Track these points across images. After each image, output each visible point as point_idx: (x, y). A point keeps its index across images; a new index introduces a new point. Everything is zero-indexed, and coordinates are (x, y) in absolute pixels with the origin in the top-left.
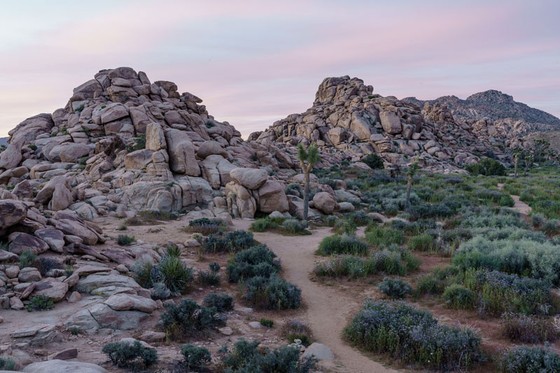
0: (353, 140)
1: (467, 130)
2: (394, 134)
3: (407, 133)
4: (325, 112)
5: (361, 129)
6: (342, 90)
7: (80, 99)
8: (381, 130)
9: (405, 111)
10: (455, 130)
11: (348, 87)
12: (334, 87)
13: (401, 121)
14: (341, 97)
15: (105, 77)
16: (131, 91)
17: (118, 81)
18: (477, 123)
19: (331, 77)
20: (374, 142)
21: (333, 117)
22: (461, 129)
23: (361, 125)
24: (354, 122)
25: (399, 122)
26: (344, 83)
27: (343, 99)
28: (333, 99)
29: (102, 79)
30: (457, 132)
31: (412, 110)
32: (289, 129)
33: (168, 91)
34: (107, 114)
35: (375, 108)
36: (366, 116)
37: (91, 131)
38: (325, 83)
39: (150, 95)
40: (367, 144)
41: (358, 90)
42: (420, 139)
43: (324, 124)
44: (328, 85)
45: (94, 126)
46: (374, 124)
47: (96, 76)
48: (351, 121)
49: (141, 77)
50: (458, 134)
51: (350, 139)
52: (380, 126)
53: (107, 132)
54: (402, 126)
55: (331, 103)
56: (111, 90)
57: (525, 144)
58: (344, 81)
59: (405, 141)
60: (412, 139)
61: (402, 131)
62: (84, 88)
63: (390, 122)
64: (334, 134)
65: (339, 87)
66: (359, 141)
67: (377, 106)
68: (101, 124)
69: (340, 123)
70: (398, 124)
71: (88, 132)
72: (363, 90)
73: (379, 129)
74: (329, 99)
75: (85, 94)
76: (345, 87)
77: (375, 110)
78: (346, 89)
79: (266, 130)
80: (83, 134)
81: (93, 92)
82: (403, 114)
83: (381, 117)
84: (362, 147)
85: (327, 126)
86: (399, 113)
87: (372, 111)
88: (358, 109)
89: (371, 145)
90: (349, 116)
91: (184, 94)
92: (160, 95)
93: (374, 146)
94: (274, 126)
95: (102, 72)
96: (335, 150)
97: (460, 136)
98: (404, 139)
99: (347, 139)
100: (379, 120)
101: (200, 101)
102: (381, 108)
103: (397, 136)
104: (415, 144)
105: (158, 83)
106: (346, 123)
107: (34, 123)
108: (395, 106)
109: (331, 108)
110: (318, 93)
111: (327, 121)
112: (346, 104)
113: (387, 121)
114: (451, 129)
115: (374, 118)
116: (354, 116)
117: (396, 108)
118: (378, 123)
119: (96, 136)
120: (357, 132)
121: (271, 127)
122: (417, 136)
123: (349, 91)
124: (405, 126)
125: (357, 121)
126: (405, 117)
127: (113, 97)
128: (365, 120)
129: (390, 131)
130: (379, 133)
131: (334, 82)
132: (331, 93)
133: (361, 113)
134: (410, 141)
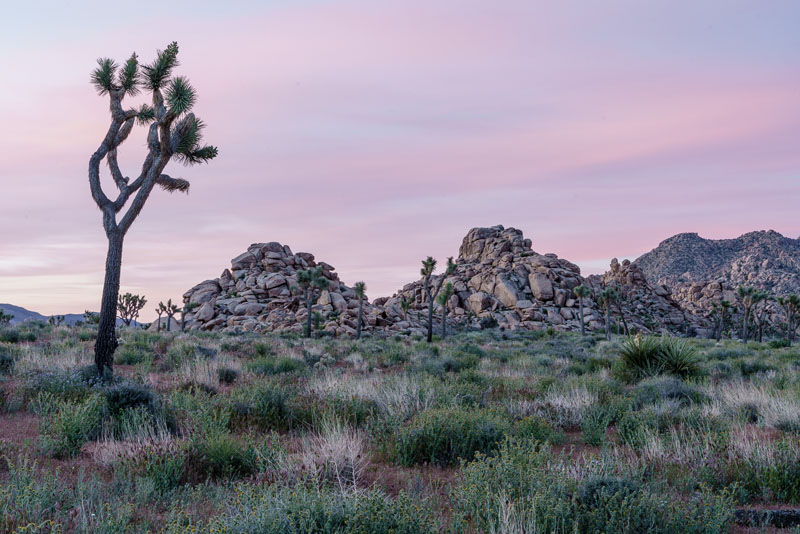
0: (498, 308)
1: (664, 296)
2: (545, 301)
3: (559, 299)
4: (467, 273)
5: (506, 294)
6: (491, 245)
7: (240, 269)
8: (530, 296)
9: (559, 273)
10: (646, 296)
11: (499, 241)
12: (483, 240)
13: (553, 285)
14: (490, 254)
15: (258, 250)
16: (281, 263)
17: (271, 254)
18: (709, 287)
19: (479, 227)
20: (521, 309)
21: (476, 280)
22: (654, 294)
23: (506, 290)
24: (499, 285)
25: (550, 286)
26: (495, 236)
27: (491, 256)
28: (480, 256)
29: (256, 252)
30: (648, 298)
31: (566, 272)
32: (423, 294)
33: (307, 261)
34: (270, 282)
35: (525, 269)
36: (513, 278)
37: (259, 294)
38: (470, 236)
39: (295, 266)
40: (513, 312)
41: (511, 245)
42: (574, 306)
43: (465, 289)
44: (475, 238)
45: (261, 291)
46: (523, 288)
47: (249, 249)
48: (495, 285)
49: (285, 250)
50: (650, 301)
51: (494, 307)
52: (529, 291)
53: (271, 295)
54: (554, 291)
55: (477, 261)
56: (265, 262)
57: (773, 317)
58: (495, 233)
59: (557, 309)
60: (565, 306)
61: (554, 296)
62: (241, 259)
63: (540, 285)
64: (475, 299)
65: (487, 241)
66: (504, 309)
67: (528, 266)
68: (266, 289)
69: (483, 287)
70: (549, 289)
71: (256, 295)
72: (517, 245)
73: (528, 294)
74: (476, 256)
75: (243, 264)
76: (496, 240)
77: (525, 272)
78: (496, 244)
79: (395, 296)
80: (253, 297)
81: (249, 263)
82: (556, 277)
83: (531, 280)
84: (507, 316)
85: (468, 290)
86: (551, 276)
87: (521, 272)
88: (504, 271)
89: (517, 313)
90: (494, 279)
91: (320, 264)
92: (301, 265)
93: (521, 314)
94: (405, 291)
95: (254, 246)
96: (476, 319)
97: (652, 304)
98: (557, 306)
99: (491, 306)
100: (528, 284)
101: (333, 269)
102: (532, 270)
103: (548, 303)
104: (567, 312)
105: (299, 255)
106: (490, 287)
107: (207, 287)
108: (549, 267)
109: (477, 267)
110: (462, 247)
111: (469, 284)
112: (494, 264)
113: (537, 285)
114: (641, 295)
115: (523, 281)
116: (499, 279)
117: (548, 269)
118: (527, 287)
119: (263, 298)
120: (502, 298)
121: (400, 291)
122: (571, 302)
123: (499, 247)
124: (558, 291)
125: (501, 285)
126: (558, 280)
127: (267, 268)
128: (512, 283)
129: (539, 297)
130: (527, 298)
131: (482, 234)
132: (478, 249)
133: (508, 275)
134: (562, 309)
